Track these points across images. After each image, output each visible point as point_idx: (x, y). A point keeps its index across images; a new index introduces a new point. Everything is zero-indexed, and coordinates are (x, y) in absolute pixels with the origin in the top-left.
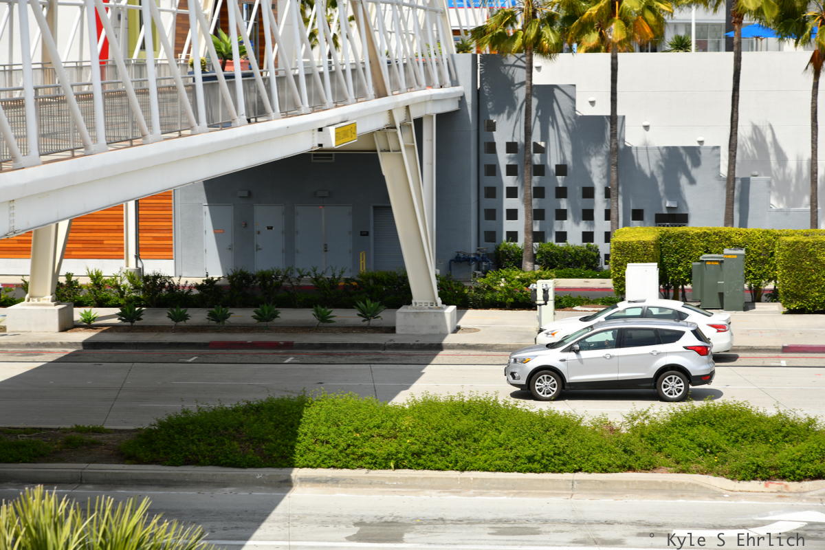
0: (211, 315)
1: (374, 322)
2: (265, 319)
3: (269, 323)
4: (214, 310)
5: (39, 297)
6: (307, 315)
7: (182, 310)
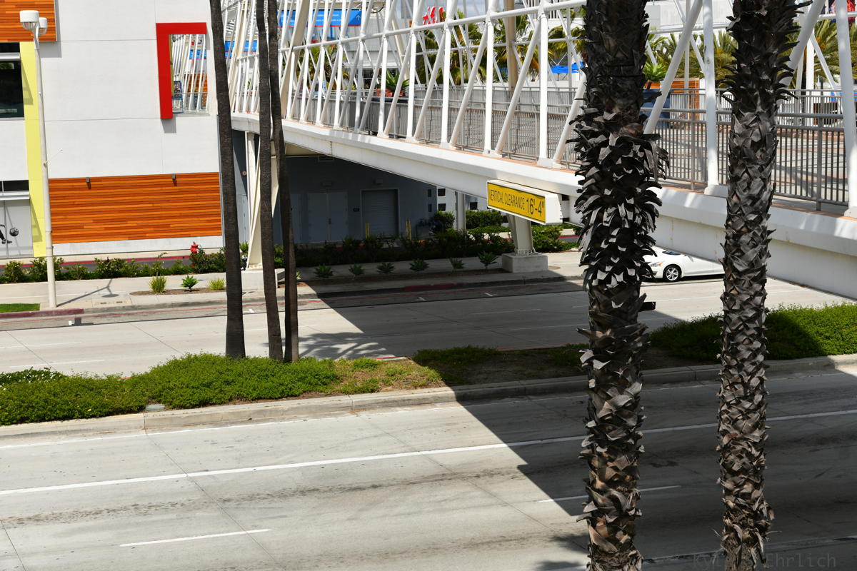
0: (380, 268)
1: (490, 266)
2: (419, 270)
3: (423, 272)
4: (381, 264)
5: (256, 264)
6: (445, 264)
7: (358, 266)
